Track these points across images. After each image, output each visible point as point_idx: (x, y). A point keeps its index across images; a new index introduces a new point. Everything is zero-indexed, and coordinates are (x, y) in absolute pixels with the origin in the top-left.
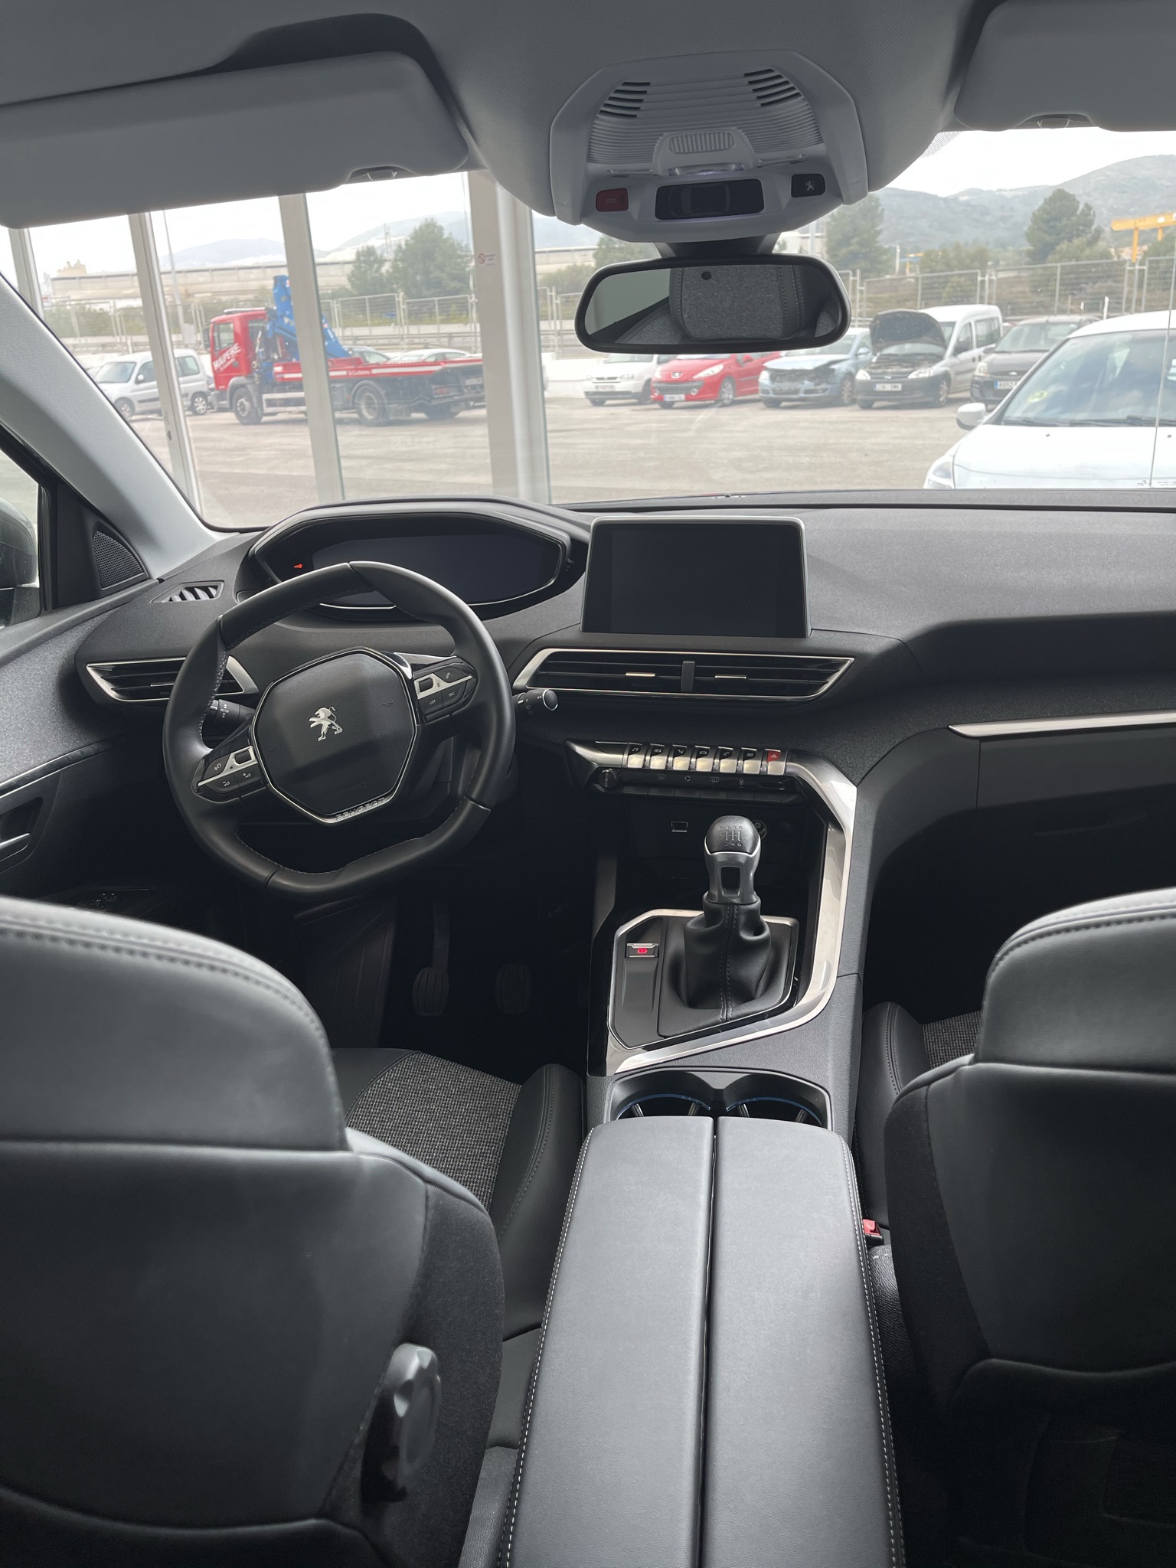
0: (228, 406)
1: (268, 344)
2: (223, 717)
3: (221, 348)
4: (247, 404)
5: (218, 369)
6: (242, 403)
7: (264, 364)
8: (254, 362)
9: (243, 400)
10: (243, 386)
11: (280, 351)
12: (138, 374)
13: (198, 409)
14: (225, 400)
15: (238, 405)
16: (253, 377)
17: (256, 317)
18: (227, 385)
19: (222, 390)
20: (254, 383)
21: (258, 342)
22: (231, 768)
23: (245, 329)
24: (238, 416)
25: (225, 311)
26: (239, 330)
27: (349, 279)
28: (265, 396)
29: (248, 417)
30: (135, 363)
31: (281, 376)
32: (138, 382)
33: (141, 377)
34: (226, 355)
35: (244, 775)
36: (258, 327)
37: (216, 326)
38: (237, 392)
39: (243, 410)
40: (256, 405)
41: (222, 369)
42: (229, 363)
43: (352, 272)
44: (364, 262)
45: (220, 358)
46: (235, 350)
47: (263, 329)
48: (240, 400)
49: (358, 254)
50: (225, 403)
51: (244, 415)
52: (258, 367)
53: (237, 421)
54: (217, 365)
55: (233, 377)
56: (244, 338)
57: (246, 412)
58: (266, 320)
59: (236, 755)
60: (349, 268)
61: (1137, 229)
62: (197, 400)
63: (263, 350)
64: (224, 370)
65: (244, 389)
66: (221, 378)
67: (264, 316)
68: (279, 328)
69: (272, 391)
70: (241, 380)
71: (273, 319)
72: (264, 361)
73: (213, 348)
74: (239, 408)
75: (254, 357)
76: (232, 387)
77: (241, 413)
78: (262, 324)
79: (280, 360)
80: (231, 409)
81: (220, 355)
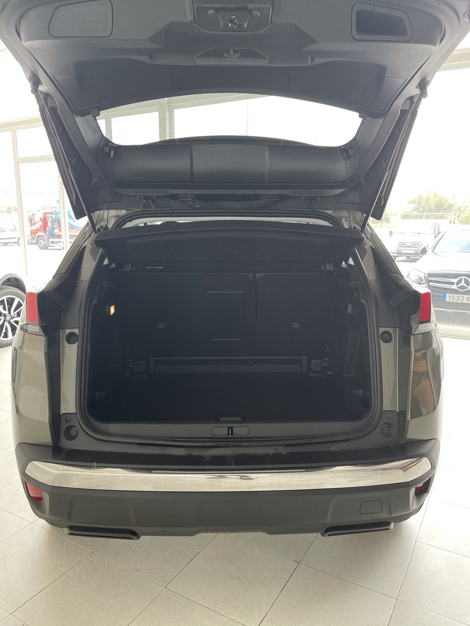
0: (35, 243)
1: (53, 222)
3: (34, 222)
4: (43, 243)
6: (41, 242)
8: (47, 228)
10: (42, 236)
11: (57, 225)
15: (40, 242)
16: (47, 233)
17: (48, 213)
18: (35, 235)
19: (33, 237)
20: (47, 235)
21: (49, 221)
23: (44, 217)
26: (42, 217)
28: (50, 240)
29: (42, 247)
31: (58, 233)
34: (36, 225)
37: (33, 215)
38: (39, 239)
39: (41, 244)
40: (46, 243)
41: (34, 230)
42: (37, 228)
46: (40, 224)
47: (52, 217)
48: (40, 241)
50: (34, 241)
51: (41, 246)
52: (48, 230)
53: (38, 248)
54: (32, 228)
55: (38, 232)
56: (44, 221)
57: (42, 245)
58: (53, 214)
63: (51, 224)
64: (35, 230)
65: (42, 237)
66: (33, 233)
67: (52, 213)
68: (58, 217)
69: (53, 238)
70: (42, 234)
71: (56, 214)
72: (51, 228)
73: (31, 222)
74: (39, 244)
75: (47, 226)
76: (37, 236)
77: (40, 245)
78: (51, 215)
79: (57, 228)
80: (36, 244)
81: (34, 225)
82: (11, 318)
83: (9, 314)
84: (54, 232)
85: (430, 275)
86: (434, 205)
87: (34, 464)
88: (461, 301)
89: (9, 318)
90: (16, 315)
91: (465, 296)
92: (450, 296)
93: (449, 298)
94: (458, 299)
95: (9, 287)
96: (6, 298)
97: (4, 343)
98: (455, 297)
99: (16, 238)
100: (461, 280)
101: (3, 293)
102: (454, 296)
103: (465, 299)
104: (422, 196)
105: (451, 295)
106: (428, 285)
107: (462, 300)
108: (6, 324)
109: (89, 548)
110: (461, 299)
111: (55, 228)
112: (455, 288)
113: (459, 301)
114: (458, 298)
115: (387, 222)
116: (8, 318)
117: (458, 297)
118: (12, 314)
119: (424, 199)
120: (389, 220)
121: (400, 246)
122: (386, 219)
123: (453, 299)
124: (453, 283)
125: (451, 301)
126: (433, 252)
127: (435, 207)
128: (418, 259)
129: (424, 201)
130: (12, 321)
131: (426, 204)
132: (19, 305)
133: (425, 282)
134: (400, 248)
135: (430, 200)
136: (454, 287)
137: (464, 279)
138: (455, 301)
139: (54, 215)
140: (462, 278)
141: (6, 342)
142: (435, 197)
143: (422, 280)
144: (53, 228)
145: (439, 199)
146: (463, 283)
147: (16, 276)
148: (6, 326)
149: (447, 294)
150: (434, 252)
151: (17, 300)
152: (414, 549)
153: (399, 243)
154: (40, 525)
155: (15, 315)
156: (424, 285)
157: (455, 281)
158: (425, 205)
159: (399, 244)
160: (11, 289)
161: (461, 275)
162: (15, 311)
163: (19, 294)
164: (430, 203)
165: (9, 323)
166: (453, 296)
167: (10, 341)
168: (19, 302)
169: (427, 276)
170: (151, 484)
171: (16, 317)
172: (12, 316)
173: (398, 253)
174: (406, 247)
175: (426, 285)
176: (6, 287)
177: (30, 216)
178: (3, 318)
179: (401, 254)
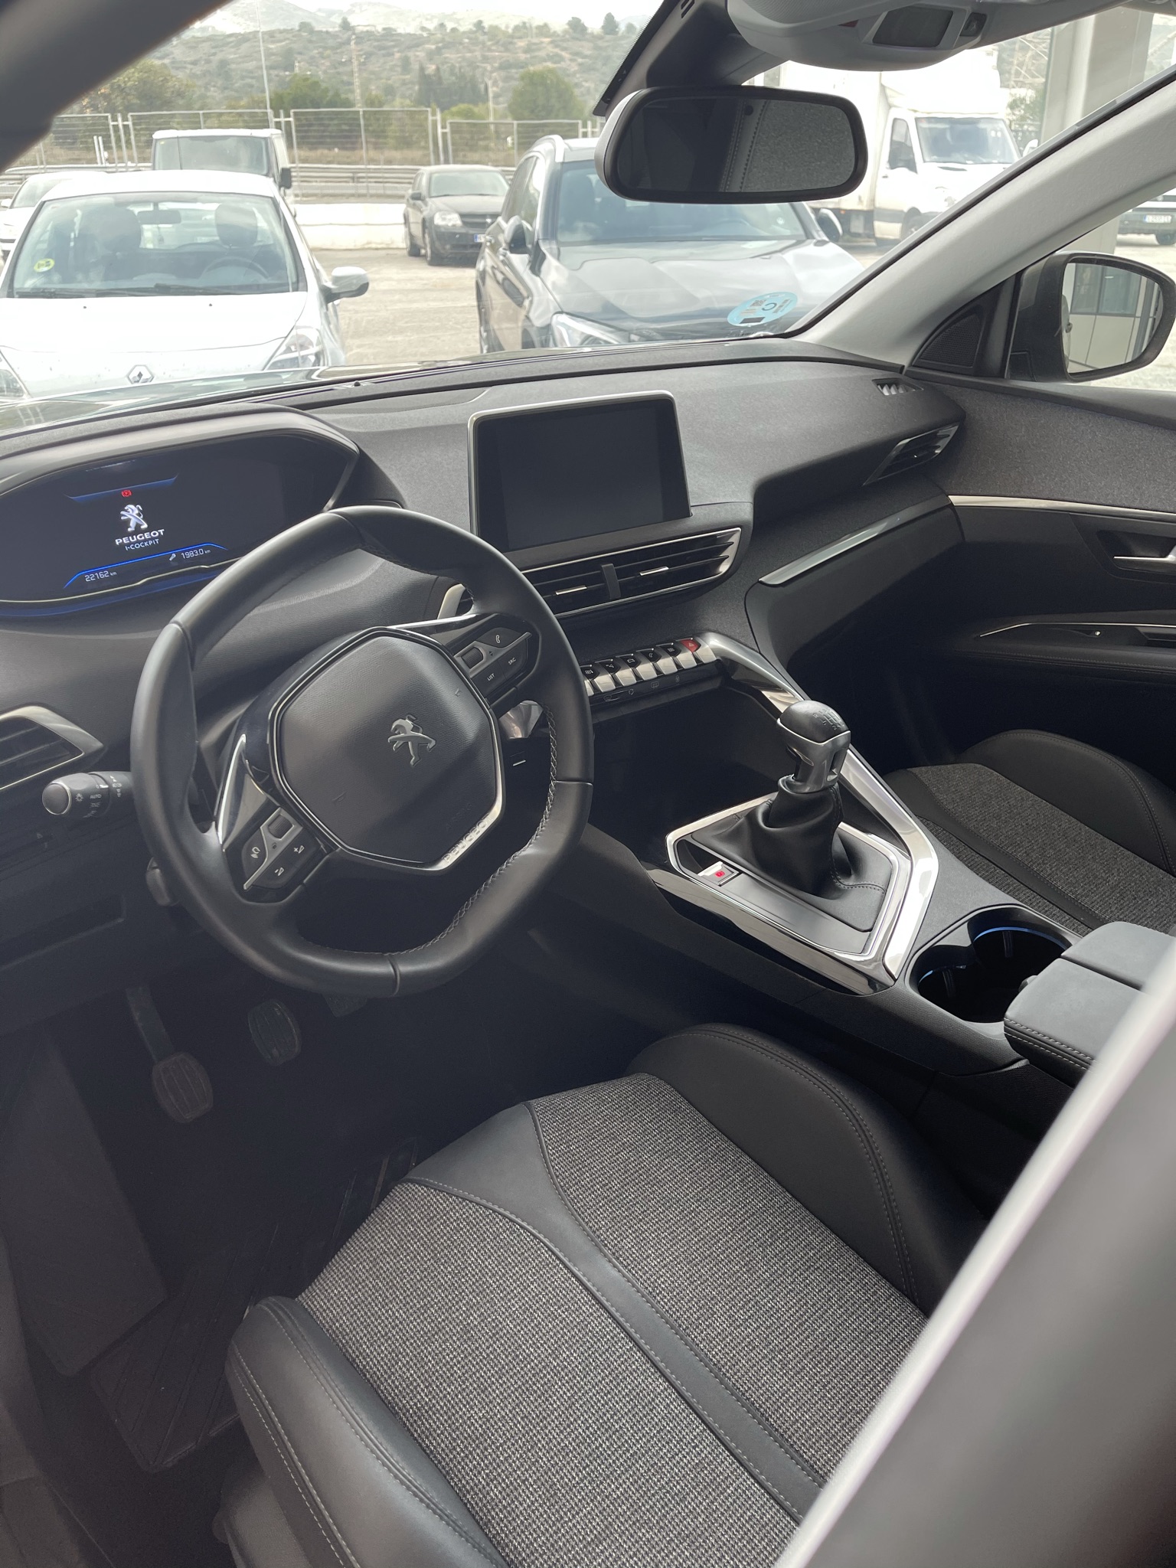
2: (119, 795)
22: (274, 847)
35: (296, 850)
59: (269, 825)
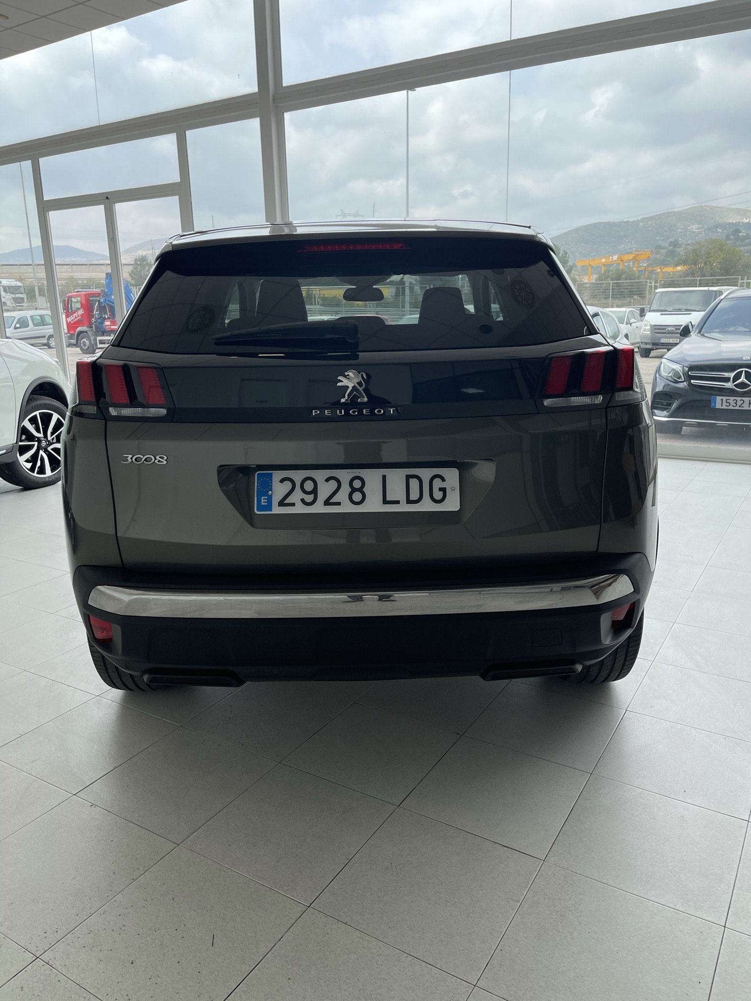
0: (75, 343)
1: (102, 309)
3: (72, 311)
4: (87, 342)
5: (70, 322)
6: (84, 342)
7: (99, 320)
8: (93, 319)
9: (85, 340)
10: (86, 332)
11: (108, 313)
12: (16, 324)
13: (51, 345)
14: (74, 339)
15: (82, 342)
16: (92, 327)
17: (93, 295)
18: (75, 332)
19: (71, 334)
20: (92, 330)
21: (96, 308)
23: (88, 301)
24: (82, 349)
25: (76, 290)
26: (84, 302)
27: (130, 275)
28: (99, 338)
29: (87, 349)
30: (15, 317)
31: (110, 327)
32: (16, 328)
33: (18, 325)
34: (76, 314)
36: (96, 300)
37: (70, 299)
38: (81, 336)
39: (85, 345)
40: (93, 342)
41: (72, 322)
42: (76, 319)
43: (132, 271)
44: (140, 265)
45: (71, 316)
46: (81, 312)
47: (99, 301)
48: (83, 340)
49: (136, 260)
50: (74, 341)
51: (85, 348)
52: (95, 322)
53: (82, 352)
54: (69, 320)
55: (78, 327)
56: (88, 307)
57: (87, 347)
58: (101, 297)
60: (131, 268)
61: (590, 265)
62: (51, 339)
63: (98, 312)
64: (74, 323)
65: (86, 334)
66: (71, 327)
67: (99, 294)
68: (109, 301)
69: (103, 335)
70: (84, 328)
71: (106, 296)
72: (99, 318)
73: (68, 311)
74: (82, 345)
75: (93, 316)
76: (78, 332)
77: (83, 347)
78: (98, 299)
79: (108, 318)
80: (76, 345)
81: (72, 314)
82: (48, 444)
83: (44, 438)
84: (104, 325)
85: (692, 368)
86: (719, 266)
87: (98, 590)
88: (740, 406)
89: (45, 444)
90: (55, 441)
91: (746, 399)
92: (722, 400)
93: (720, 402)
94: (735, 405)
95: (43, 397)
96: (39, 413)
97: (39, 481)
98: (731, 401)
99: (44, 337)
100: (740, 373)
101: (35, 406)
102: (729, 399)
103: (745, 404)
104: (700, 252)
105: (724, 398)
106: (689, 383)
107: (742, 406)
108: (41, 452)
109: (176, 722)
110: (739, 403)
111: (105, 319)
112: (731, 387)
113: (737, 408)
114: (736, 403)
115: (641, 297)
116: (43, 444)
117: (735, 401)
118: (50, 438)
119: (702, 256)
120: (643, 294)
121: (656, 333)
122: (638, 293)
123: (728, 404)
124: (727, 380)
125: (724, 407)
126: (699, 332)
127: (721, 269)
128: (676, 344)
129: (702, 259)
130: (49, 449)
131: (706, 264)
132: (59, 425)
133: (683, 380)
134: (657, 335)
135: (713, 258)
136: (729, 385)
137: (745, 371)
138: (731, 407)
139: (103, 297)
140: (743, 371)
141: (43, 480)
142: (722, 252)
143: (679, 376)
144: (102, 318)
145: (728, 256)
146: (743, 379)
147: (52, 380)
148: (41, 455)
149: (718, 397)
150: (701, 333)
151: (55, 417)
152: (622, 719)
153: (655, 327)
154: (109, 698)
155: (53, 439)
156: (683, 383)
157: (732, 375)
158: (704, 266)
159: (655, 329)
160: (46, 400)
161: (741, 366)
162: (52, 434)
163: (58, 408)
164: (712, 262)
165: (46, 451)
166: (727, 400)
167: (49, 478)
168: (58, 420)
169: (687, 369)
170: (254, 609)
171: (55, 443)
172: (49, 441)
173: (654, 344)
174: (666, 333)
175: (686, 385)
176: (39, 396)
177: (65, 300)
178: (36, 443)
179: (658, 345)
